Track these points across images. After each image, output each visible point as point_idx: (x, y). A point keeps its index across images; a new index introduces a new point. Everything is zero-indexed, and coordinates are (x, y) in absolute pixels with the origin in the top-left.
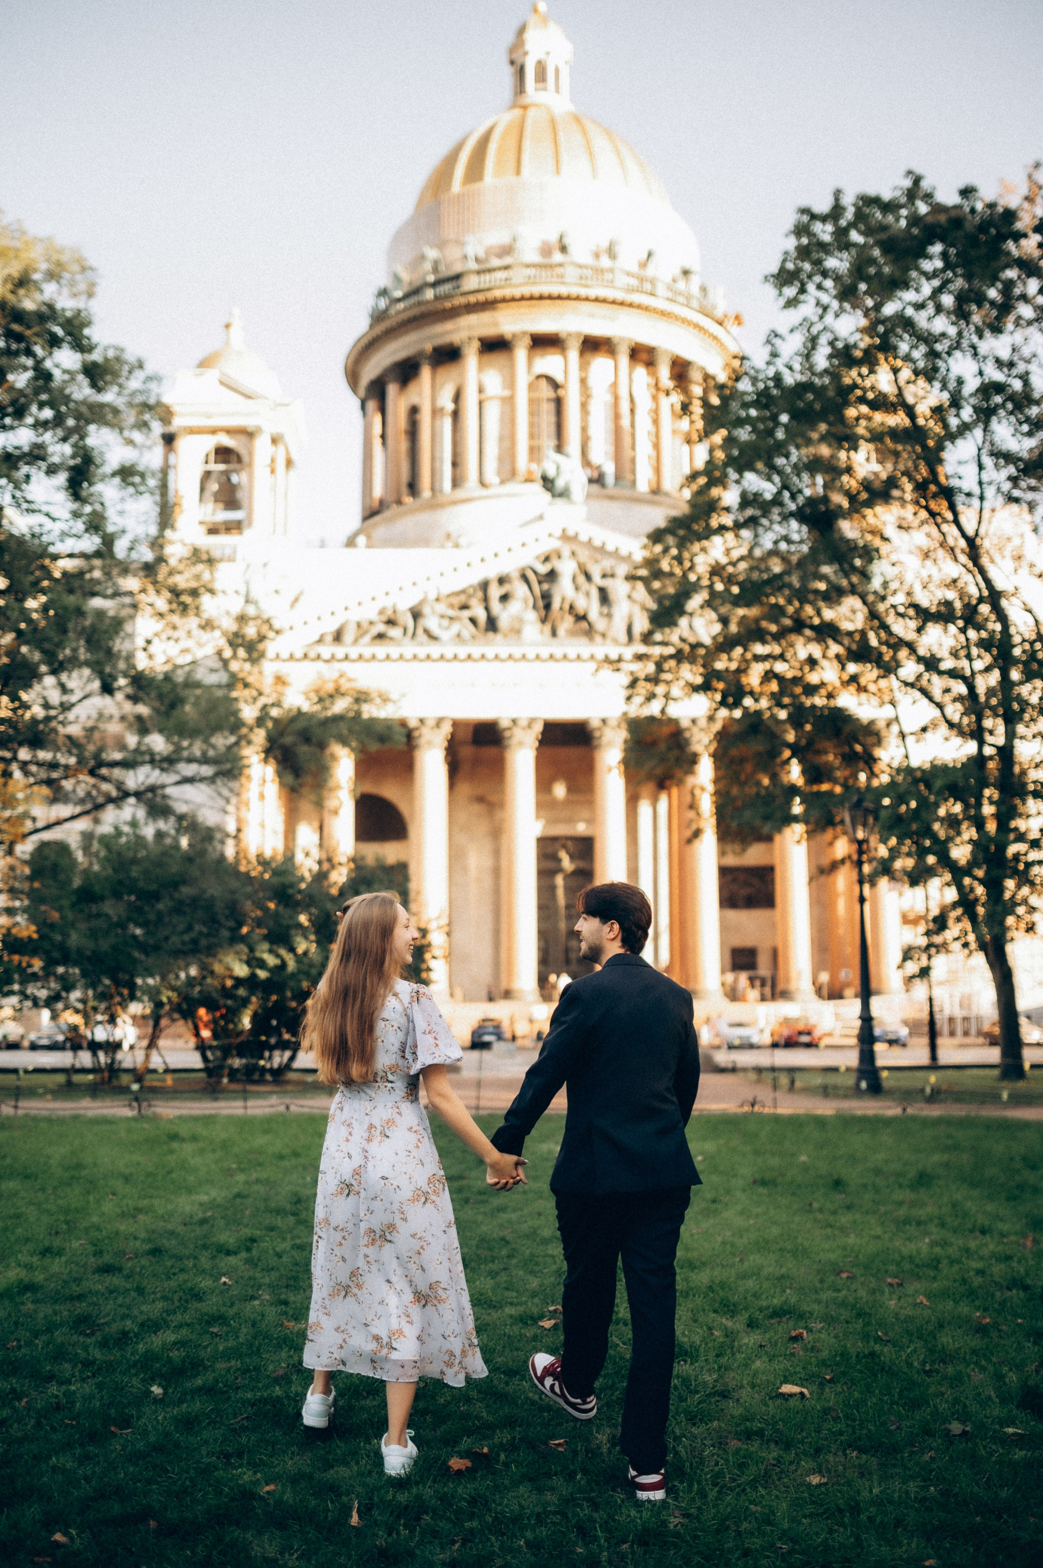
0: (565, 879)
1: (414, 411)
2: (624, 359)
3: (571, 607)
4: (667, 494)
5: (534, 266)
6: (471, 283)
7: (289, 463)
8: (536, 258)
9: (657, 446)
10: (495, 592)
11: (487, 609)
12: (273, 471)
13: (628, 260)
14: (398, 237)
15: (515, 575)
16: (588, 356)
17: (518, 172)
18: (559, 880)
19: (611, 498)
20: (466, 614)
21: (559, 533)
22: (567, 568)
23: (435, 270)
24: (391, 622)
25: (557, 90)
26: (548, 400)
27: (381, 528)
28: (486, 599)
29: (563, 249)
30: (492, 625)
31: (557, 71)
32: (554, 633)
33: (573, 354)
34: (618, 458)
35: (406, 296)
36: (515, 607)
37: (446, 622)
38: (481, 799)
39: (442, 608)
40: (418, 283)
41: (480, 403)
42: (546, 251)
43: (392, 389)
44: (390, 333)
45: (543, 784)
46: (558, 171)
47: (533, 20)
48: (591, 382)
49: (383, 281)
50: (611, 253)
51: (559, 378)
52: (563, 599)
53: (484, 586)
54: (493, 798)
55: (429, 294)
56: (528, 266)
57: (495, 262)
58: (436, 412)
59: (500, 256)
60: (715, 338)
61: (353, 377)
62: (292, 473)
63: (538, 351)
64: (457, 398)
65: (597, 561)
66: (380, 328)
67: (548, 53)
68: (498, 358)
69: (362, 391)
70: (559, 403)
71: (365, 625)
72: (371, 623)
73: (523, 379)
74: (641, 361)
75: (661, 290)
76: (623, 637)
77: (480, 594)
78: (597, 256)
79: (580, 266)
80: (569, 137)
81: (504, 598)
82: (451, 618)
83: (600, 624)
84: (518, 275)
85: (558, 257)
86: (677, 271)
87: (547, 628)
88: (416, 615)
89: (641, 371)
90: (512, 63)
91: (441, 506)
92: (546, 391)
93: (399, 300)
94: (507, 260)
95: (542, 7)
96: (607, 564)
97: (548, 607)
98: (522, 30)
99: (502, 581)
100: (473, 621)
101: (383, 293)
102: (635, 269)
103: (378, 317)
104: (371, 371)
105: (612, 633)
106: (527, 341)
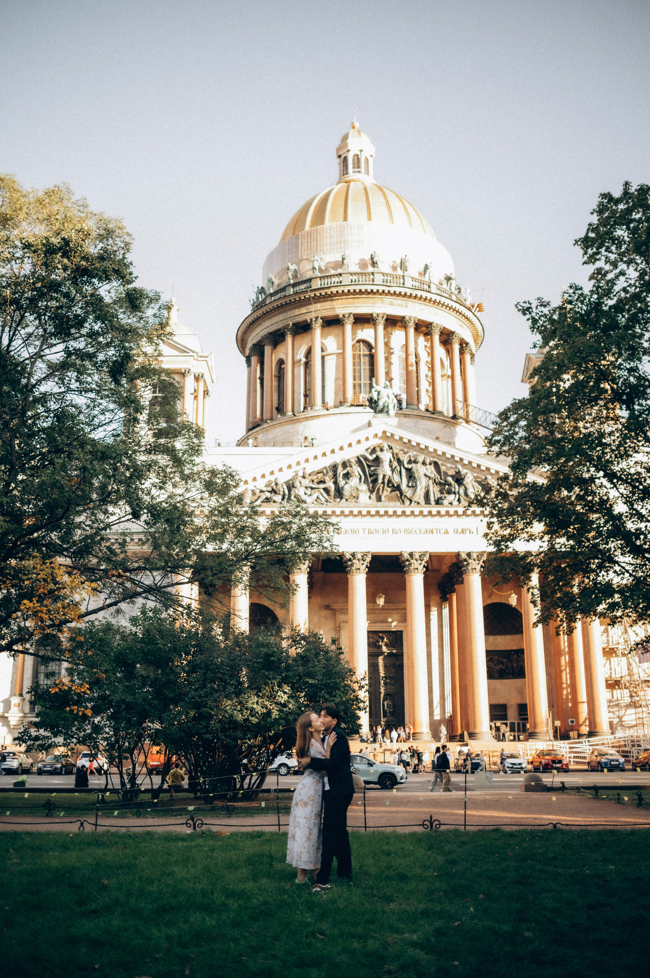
0: (384, 659)
1: (281, 362)
2: (411, 331)
3: (389, 481)
4: (441, 413)
5: (355, 274)
6: (316, 284)
7: (206, 393)
8: (356, 269)
9: (433, 384)
10: (341, 472)
11: (335, 483)
12: (196, 397)
13: (414, 270)
14: (270, 257)
15: (353, 461)
16: (389, 329)
17: (345, 219)
18: (381, 660)
19: (406, 415)
20: (322, 486)
21: (380, 435)
22: (386, 456)
23: (295, 276)
24: (273, 491)
25: (367, 172)
26: (365, 355)
27: (261, 434)
28: (335, 476)
29: (374, 264)
30: (339, 493)
31: (367, 161)
32: (379, 499)
33: (381, 328)
34: (408, 391)
35: (276, 293)
36: (354, 481)
37: (309, 492)
38: (327, 607)
39: (306, 482)
40: (284, 284)
41: (323, 357)
42: (363, 265)
43: (268, 349)
44: (267, 315)
45: (371, 598)
46: (369, 218)
47: (352, 133)
48: (392, 345)
49: (261, 283)
50: (403, 265)
51: (373, 342)
52: (384, 476)
53: (334, 468)
54: (336, 606)
55: (291, 291)
56: (351, 274)
57: (332, 272)
58: (294, 363)
59: (335, 268)
60: (466, 318)
61: (241, 343)
62: (207, 398)
63: (359, 326)
64: (309, 353)
65: (405, 453)
66: (260, 312)
67: (361, 151)
68: (335, 330)
69: (247, 352)
70: (372, 358)
71: (258, 492)
72: (261, 491)
73: (349, 343)
74: (421, 332)
75: (434, 289)
76: (422, 501)
77: (331, 474)
78: (394, 268)
79: (383, 274)
80: (376, 199)
81: (347, 476)
82: (312, 488)
83: (408, 492)
84: (346, 279)
85: (370, 269)
86: (442, 278)
87: (374, 496)
88: (291, 486)
89: (421, 339)
90: (340, 156)
91: (299, 421)
92: (364, 350)
93: (272, 295)
94: (340, 271)
95: (357, 125)
96: (412, 453)
97: (375, 481)
98: (345, 137)
99: (345, 465)
100: (327, 490)
101: (262, 291)
102: (416, 276)
103: (257, 306)
104: (253, 339)
105: (415, 499)
106: (352, 319)
